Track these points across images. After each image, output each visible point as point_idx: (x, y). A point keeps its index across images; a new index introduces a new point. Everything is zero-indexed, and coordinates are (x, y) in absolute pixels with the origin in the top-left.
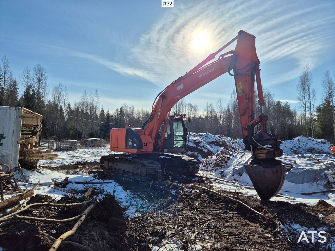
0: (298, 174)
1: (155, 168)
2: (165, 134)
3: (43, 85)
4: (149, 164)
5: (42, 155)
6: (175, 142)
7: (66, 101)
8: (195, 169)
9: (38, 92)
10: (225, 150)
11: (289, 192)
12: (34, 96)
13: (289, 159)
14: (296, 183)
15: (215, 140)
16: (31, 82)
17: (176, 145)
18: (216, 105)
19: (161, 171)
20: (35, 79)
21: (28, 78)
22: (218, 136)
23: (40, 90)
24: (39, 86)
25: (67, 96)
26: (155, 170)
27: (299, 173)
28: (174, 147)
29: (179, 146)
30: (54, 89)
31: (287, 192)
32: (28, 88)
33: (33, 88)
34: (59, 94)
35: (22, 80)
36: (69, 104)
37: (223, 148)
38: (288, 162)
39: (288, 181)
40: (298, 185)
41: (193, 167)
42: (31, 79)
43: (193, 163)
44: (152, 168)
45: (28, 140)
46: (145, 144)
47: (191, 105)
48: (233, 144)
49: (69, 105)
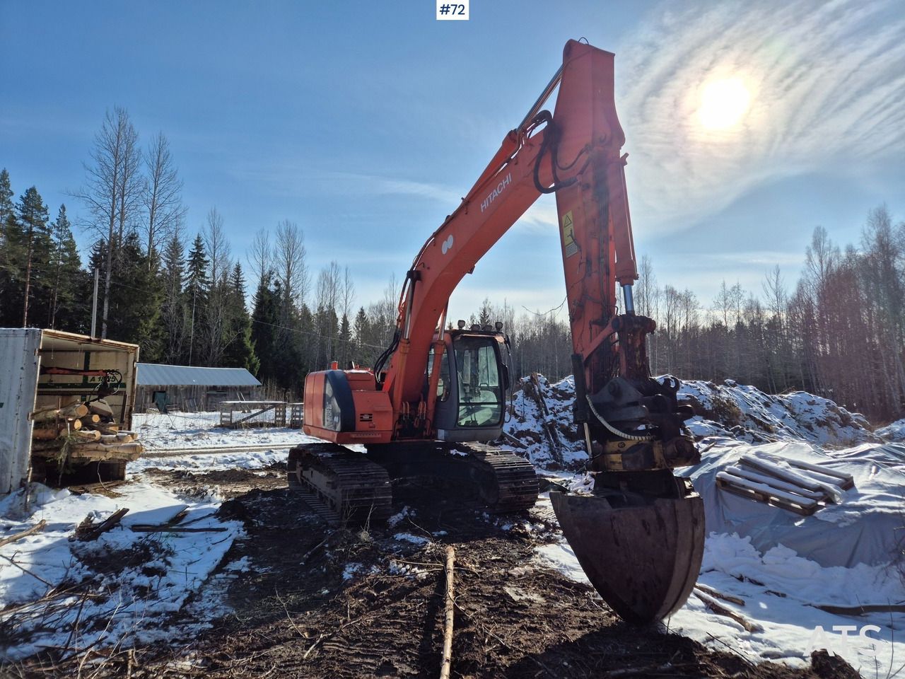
0: (838, 527)
1: (369, 490)
2: (436, 386)
3: (296, 269)
4: (352, 476)
5: (106, 449)
6: (461, 408)
7: (348, 304)
8: (522, 493)
9: (288, 286)
10: (717, 428)
11: (784, 595)
12: (279, 296)
13: (834, 469)
14: (825, 563)
15: (688, 396)
16: (270, 263)
17: (469, 419)
18: (764, 286)
19: (391, 497)
20: (281, 257)
21: (264, 255)
22: (707, 385)
23: (291, 283)
24: (289, 272)
25: (350, 292)
26: (367, 496)
27: (841, 525)
28: (463, 423)
29: (479, 423)
30: (320, 278)
31: (777, 594)
32: (265, 279)
33: (276, 279)
34: (333, 287)
35: (253, 261)
36: (362, 309)
37: (710, 421)
38: (814, 482)
39: (795, 553)
40: (830, 569)
41: (513, 486)
42: (272, 255)
43: (516, 473)
44: (358, 491)
45: (71, 411)
46: (366, 417)
47: (671, 293)
48: (765, 410)
49: (362, 312)
